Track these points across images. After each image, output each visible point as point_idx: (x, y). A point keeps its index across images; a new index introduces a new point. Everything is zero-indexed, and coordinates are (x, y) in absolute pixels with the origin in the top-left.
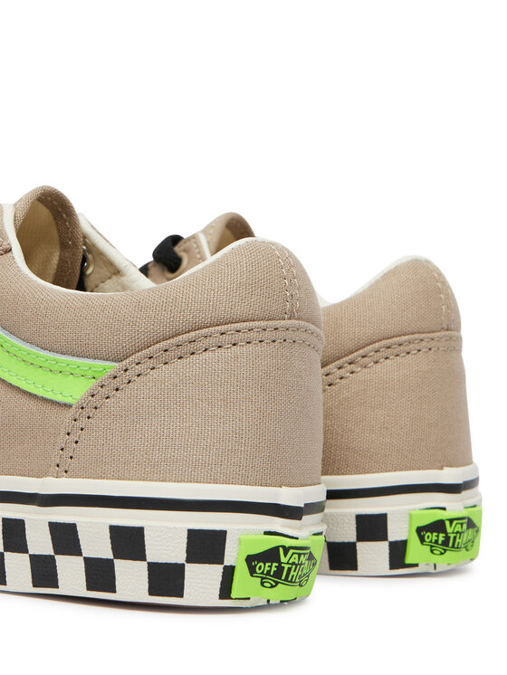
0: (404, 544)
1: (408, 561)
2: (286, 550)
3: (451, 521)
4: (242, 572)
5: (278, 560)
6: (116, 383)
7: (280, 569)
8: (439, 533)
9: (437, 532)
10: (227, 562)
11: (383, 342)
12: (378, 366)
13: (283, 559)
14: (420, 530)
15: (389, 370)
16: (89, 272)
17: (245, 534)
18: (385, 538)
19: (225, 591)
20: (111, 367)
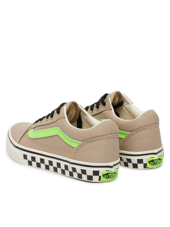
0: (146, 164)
1: (147, 167)
2: (110, 173)
3: (155, 160)
4: (102, 177)
5: (108, 175)
6: (82, 145)
7: (109, 176)
8: (153, 162)
9: (152, 162)
10: (100, 175)
11: (142, 128)
12: (141, 132)
13: (109, 175)
14: (149, 162)
15: (143, 133)
16: (81, 113)
17: (102, 171)
18: (143, 163)
19: (100, 180)
20: (81, 142)
